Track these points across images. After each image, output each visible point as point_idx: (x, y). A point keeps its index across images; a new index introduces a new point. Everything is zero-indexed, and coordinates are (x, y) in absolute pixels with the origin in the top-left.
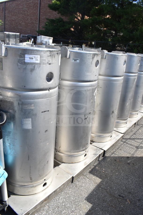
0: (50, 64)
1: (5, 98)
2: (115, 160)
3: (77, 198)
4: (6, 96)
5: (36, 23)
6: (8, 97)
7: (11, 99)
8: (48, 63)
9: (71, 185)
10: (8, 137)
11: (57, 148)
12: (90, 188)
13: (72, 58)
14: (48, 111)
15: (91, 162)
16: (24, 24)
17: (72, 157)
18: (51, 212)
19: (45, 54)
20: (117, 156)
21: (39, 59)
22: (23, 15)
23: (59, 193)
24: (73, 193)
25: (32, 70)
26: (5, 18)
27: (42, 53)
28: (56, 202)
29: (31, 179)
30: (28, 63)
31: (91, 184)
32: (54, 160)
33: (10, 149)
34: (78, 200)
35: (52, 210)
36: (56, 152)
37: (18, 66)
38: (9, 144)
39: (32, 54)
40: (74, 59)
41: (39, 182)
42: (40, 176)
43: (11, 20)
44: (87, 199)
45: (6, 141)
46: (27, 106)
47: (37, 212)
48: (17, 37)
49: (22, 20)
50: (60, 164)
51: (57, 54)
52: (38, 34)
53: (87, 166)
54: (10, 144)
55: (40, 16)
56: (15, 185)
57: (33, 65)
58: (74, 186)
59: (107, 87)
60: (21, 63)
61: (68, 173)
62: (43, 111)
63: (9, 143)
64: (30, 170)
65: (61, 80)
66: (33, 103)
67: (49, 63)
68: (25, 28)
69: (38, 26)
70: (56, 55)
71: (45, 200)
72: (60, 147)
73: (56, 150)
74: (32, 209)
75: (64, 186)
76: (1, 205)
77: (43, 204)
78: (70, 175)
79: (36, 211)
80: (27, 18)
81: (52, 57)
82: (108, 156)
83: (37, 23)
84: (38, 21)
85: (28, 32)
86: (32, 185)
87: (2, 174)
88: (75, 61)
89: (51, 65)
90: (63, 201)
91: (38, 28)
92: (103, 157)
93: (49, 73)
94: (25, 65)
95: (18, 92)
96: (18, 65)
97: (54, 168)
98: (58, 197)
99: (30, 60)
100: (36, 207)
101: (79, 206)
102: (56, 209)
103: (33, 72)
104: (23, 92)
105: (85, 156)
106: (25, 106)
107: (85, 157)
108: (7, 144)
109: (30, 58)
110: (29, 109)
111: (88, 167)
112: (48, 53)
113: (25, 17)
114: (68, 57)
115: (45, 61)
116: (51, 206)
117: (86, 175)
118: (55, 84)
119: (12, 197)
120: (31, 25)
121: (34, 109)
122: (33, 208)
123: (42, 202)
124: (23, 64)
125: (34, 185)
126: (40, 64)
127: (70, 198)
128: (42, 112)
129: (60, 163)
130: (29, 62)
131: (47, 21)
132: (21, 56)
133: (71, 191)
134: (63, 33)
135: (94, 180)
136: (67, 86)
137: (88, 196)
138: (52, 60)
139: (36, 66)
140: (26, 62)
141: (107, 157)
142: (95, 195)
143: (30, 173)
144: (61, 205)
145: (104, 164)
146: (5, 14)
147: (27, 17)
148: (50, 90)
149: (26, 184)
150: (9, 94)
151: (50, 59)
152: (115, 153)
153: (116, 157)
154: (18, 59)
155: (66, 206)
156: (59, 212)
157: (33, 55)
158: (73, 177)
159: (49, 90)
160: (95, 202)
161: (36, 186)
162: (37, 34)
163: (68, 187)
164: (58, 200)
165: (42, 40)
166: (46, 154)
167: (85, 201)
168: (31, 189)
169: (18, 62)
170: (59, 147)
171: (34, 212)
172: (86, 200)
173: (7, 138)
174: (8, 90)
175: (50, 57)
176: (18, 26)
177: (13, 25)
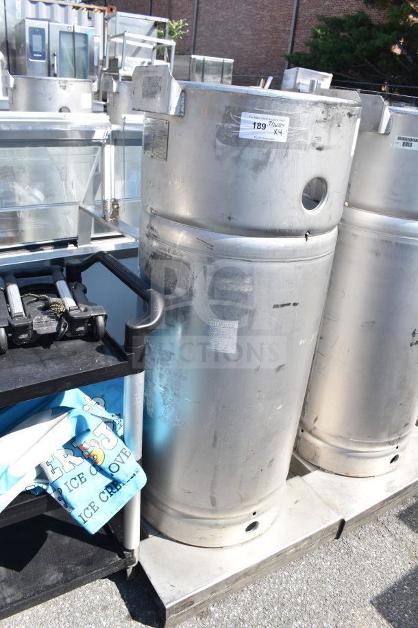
0: (320, 149)
1: (167, 249)
3: (346, 590)
4: (168, 243)
5: (284, 31)
6: (175, 245)
7: (183, 252)
8: (313, 144)
9: (334, 546)
10: (161, 369)
11: (305, 420)
12: (393, 570)
13: (395, 133)
14: (295, 304)
15: (410, 486)
16: (250, 33)
17: (349, 456)
18: (256, 614)
19: (306, 115)
21: (285, 130)
22: (249, 7)
23: (290, 561)
24: (335, 571)
25: (259, 166)
26: (197, 15)
27: (299, 110)
28: (277, 586)
29: (213, 503)
30: (250, 141)
31: (398, 557)
32: (293, 455)
33: (165, 403)
34: (349, 600)
35: (260, 609)
36: (302, 431)
37: (215, 151)
38: (162, 389)
39: (265, 110)
40: (403, 139)
41: (235, 515)
42: (243, 500)
43: (214, 23)
44: (379, 604)
45: (156, 378)
46: (228, 281)
47: (216, 602)
48: (225, 69)
49: (246, 20)
50: (309, 472)
51: (350, 115)
52: (287, 63)
53: (396, 495)
54: (165, 388)
55: (301, 7)
56: (165, 508)
57: (265, 150)
58: (342, 551)
60: (226, 142)
61: (330, 505)
62: (280, 303)
63: (163, 385)
64: (215, 475)
65: (349, 206)
66: (250, 275)
67: (317, 146)
68: (251, 47)
69: (290, 40)
70: (346, 117)
71: (246, 573)
72: (316, 420)
73: (302, 427)
74: (202, 592)
75: (310, 544)
76: (119, 559)
77: (238, 584)
78: (333, 513)
79: (214, 599)
80: (259, 16)
81: (331, 126)
83: (287, 29)
86: (215, 521)
87: (132, 476)
88: (408, 145)
89: (323, 152)
90: (302, 590)
91: (290, 45)
93: (312, 180)
94: (238, 146)
95: (208, 235)
96: (215, 147)
97: (287, 479)
98: (286, 574)
99: (257, 133)
100: (213, 589)
101: (347, 618)
102: (276, 609)
103: (261, 171)
104: (221, 235)
105: (391, 462)
106: (223, 280)
107: (394, 464)
108: (158, 388)
109: (256, 126)
110: (235, 292)
111: (398, 500)
112: (318, 112)
113: (254, 11)
114: (383, 131)
115: (306, 136)
116: (261, 594)
117: (386, 523)
118: (330, 219)
119: (152, 539)
120: (271, 37)
121: (251, 292)
122: (205, 590)
123: (236, 578)
124: (232, 145)
125: (220, 522)
126: (286, 146)
127: (324, 585)
128: (276, 306)
129: (309, 468)
130: (251, 137)
131: (319, 23)
132: (227, 119)
133: (329, 563)
134: (366, 60)
135: (409, 544)
136: (367, 228)
137: (383, 595)
138: (330, 135)
139: (274, 151)
140: (241, 136)
142: (407, 597)
143: (213, 484)
144: (293, 600)
146: (200, 6)
147: (261, 12)
148: (309, 238)
149: (196, 514)
150: (180, 237)
151: (322, 130)
154: (217, 126)
155: (308, 609)
156: (282, 619)
157: (267, 113)
158: (342, 523)
159: (306, 236)
160: (403, 620)
161: (224, 526)
162: (285, 64)
163: (321, 547)
164: (284, 580)
165: (297, 82)
166: (269, 438)
167: (369, 608)
168: (208, 532)
169: (218, 135)
170: (313, 420)
171: (209, 600)
172: (373, 605)
173: (159, 371)
174: (178, 224)
175: (322, 125)
176: (231, 40)
177: (218, 37)
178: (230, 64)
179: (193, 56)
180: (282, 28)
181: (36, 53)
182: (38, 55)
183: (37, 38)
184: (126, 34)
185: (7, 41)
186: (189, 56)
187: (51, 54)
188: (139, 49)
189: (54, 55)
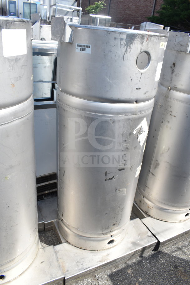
2: (176, 267)
11: (59, 214)
16: (134, 7)
20: (184, 257)
50: (61, 243)
59: (187, 117)
65: (62, 91)
68: (134, 14)
69: (152, 11)
73: (59, 217)
82: (165, 251)
83: (151, 5)
84: (154, 3)
85: (138, 18)
92: (154, 250)
120: (144, 9)
134: (186, 20)
141: (163, 253)
145: (148, 267)
152: (185, 250)
153: (182, 260)
165: (146, 29)
176: (126, 10)
177: (120, 9)
178: (109, 19)
179: (90, 15)
180: (149, 5)
181: (12, 13)
182: (13, 14)
183: (12, 6)
184: (57, 4)
185: (2, 8)
186: (88, 15)
187: (19, 13)
188: (68, 12)
189: (20, 14)
